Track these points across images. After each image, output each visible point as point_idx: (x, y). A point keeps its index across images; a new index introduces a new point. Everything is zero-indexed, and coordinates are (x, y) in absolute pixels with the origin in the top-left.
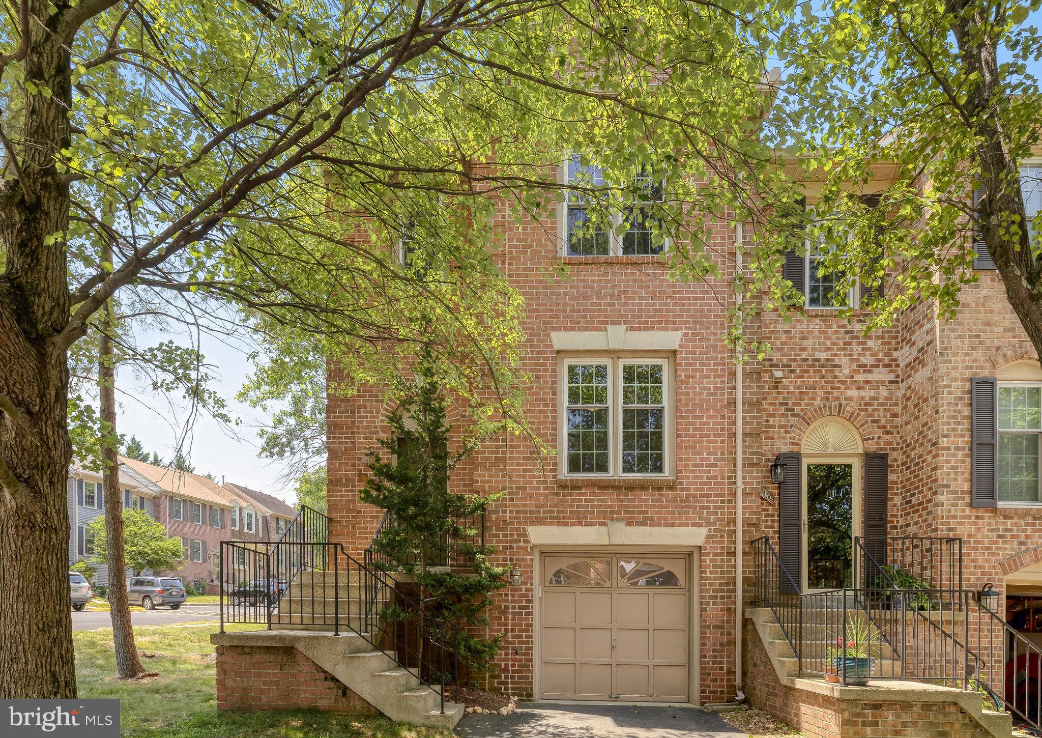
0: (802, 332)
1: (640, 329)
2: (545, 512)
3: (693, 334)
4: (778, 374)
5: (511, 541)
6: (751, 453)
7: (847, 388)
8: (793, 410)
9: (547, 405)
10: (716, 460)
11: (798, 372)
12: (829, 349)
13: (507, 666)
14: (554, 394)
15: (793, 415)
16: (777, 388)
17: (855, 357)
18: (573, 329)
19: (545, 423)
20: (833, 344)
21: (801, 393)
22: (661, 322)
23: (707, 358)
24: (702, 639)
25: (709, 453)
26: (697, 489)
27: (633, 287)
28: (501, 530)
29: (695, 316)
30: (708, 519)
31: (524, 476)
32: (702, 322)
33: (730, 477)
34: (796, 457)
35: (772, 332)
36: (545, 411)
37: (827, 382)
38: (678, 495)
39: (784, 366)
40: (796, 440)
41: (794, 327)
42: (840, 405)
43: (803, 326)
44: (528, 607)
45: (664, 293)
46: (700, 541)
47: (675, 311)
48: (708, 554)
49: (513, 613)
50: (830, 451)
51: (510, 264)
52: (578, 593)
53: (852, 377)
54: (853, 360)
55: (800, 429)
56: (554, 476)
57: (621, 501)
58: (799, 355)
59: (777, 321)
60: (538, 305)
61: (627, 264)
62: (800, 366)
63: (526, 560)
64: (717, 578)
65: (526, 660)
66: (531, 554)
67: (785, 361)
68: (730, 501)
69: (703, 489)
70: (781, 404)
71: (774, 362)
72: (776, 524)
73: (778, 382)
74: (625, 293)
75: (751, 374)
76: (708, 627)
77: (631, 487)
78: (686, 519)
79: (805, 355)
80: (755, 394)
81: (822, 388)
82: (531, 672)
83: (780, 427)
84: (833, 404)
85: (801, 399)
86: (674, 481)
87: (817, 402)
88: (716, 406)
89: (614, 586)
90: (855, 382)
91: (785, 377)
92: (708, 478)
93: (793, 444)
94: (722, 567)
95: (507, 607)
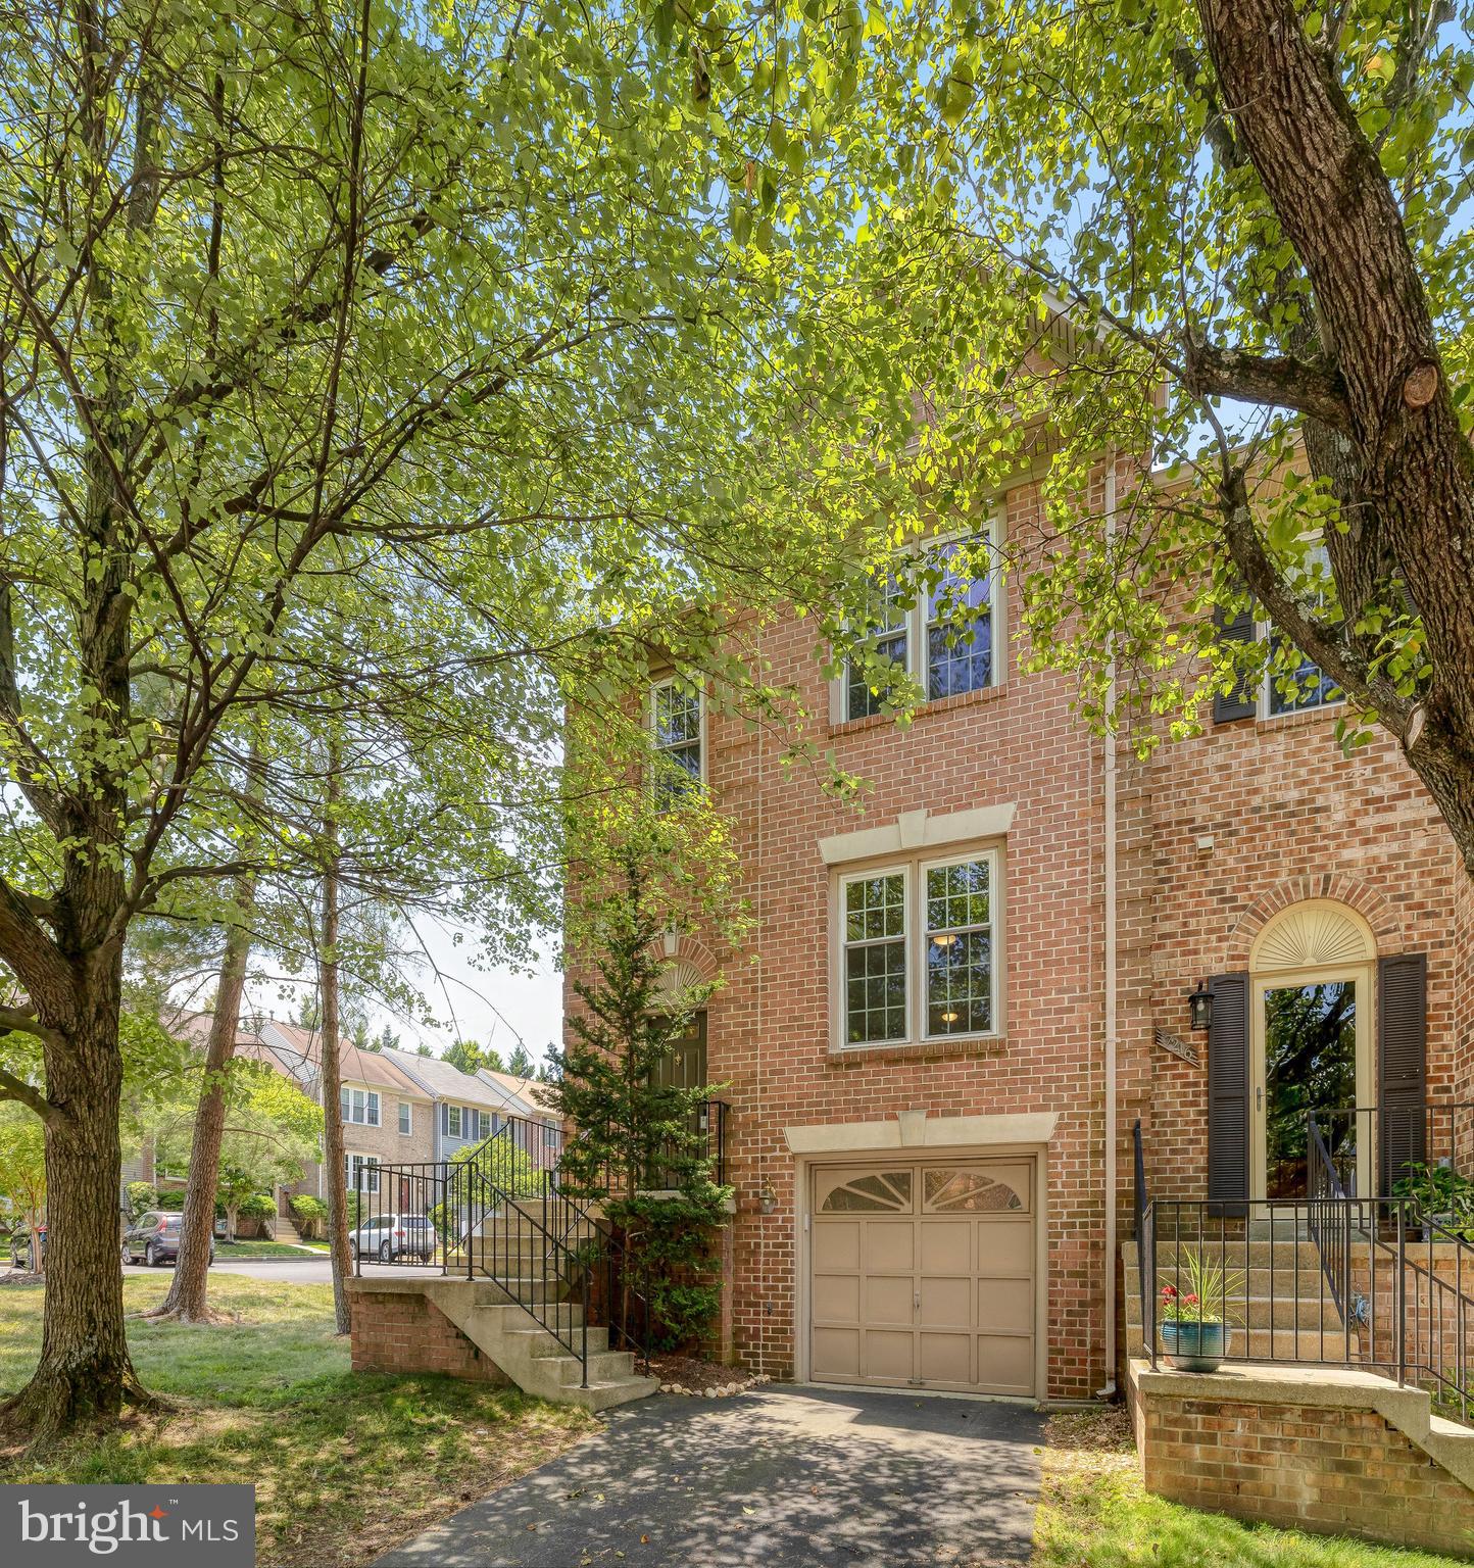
0: (1252, 763)
1: (949, 810)
2: (809, 1105)
3: (1034, 802)
4: (1205, 842)
5: (763, 1150)
6: (1132, 983)
7: (1344, 845)
8: (1234, 899)
9: (812, 948)
10: (1072, 1000)
11: (1243, 833)
12: (1304, 783)
13: (757, 1330)
14: (823, 929)
15: (1234, 909)
16: (1203, 866)
17: (1358, 786)
18: (850, 829)
19: (809, 974)
20: (1312, 772)
21: (1248, 868)
22: (981, 794)
23: (1057, 838)
24: (1051, 1294)
25: (1060, 991)
26: (1040, 1052)
27: (939, 748)
28: (751, 1134)
29: (1037, 773)
30: (1058, 1098)
31: (781, 1054)
32: (1048, 781)
33: (1096, 1027)
34: (1239, 982)
35: (1194, 773)
36: (810, 957)
37: (1299, 842)
38: (1008, 1063)
39: (1217, 826)
40: (1240, 951)
41: (1236, 756)
42: (1327, 878)
43: (1255, 751)
44: (785, 1245)
45: (987, 746)
46: (1046, 1135)
47: (1004, 771)
48: (1059, 1156)
49: (766, 1254)
50: (1310, 961)
51: (765, 752)
52: (863, 1223)
53: (1352, 824)
54: (1353, 794)
55: (1247, 931)
56: (823, 1051)
57: (918, 1079)
58: (1244, 803)
59: (1202, 753)
60: (802, 803)
61: (929, 714)
62: (1246, 822)
63: (782, 1176)
64: (1075, 1194)
65: (784, 1322)
66: (792, 1167)
67: (1219, 818)
68: (1096, 1066)
69: (1049, 1051)
70: (1211, 893)
71: (1199, 822)
72: (1203, 1099)
73: (1205, 856)
74: (925, 760)
75: (1133, 851)
76: (1060, 1274)
77: (934, 1057)
78: (1022, 1100)
79: (1256, 801)
80: (1139, 883)
81: (1291, 852)
82: (791, 1340)
83: (1210, 931)
84: (1312, 878)
85: (1249, 878)
86: (1002, 1042)
87: (1283, 878)
88: (1072, 913)
89: (917, 1211)
90: (1358, 832)
91: (1219, 845)
92: (1058, 1031)
93: (1233, 958)
94: (1083, 1175)
95: (757, 1245)
